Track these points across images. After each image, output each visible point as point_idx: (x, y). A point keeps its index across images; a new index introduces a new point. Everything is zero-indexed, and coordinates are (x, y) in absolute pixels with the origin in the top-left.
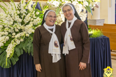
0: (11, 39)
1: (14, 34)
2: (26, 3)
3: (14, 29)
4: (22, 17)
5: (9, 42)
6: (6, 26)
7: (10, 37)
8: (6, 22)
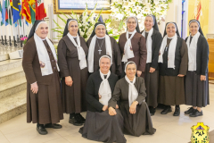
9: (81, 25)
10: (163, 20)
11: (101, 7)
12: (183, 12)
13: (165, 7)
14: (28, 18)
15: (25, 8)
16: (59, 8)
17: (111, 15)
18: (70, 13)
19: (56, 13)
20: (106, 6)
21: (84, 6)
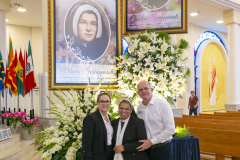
0: (72, 140)
1: (76, 133)
2: (92, 93)
3: (76, 127)
4: (87, 110)
5: (68, 144)
6: (65, 122)
7: (70, 138)
8: (65, 117)
9: (82, 105)
10: (180, 97)
11: (106, 81)
12: (196, 79)
13: (183, 82)
14: (13, 88)
15: (10, 78)
16: (55, 84)
17: (118, 91)
18: (68, 90)
19: (51, 89)
20: (112, 81)
21: (86, 81)
